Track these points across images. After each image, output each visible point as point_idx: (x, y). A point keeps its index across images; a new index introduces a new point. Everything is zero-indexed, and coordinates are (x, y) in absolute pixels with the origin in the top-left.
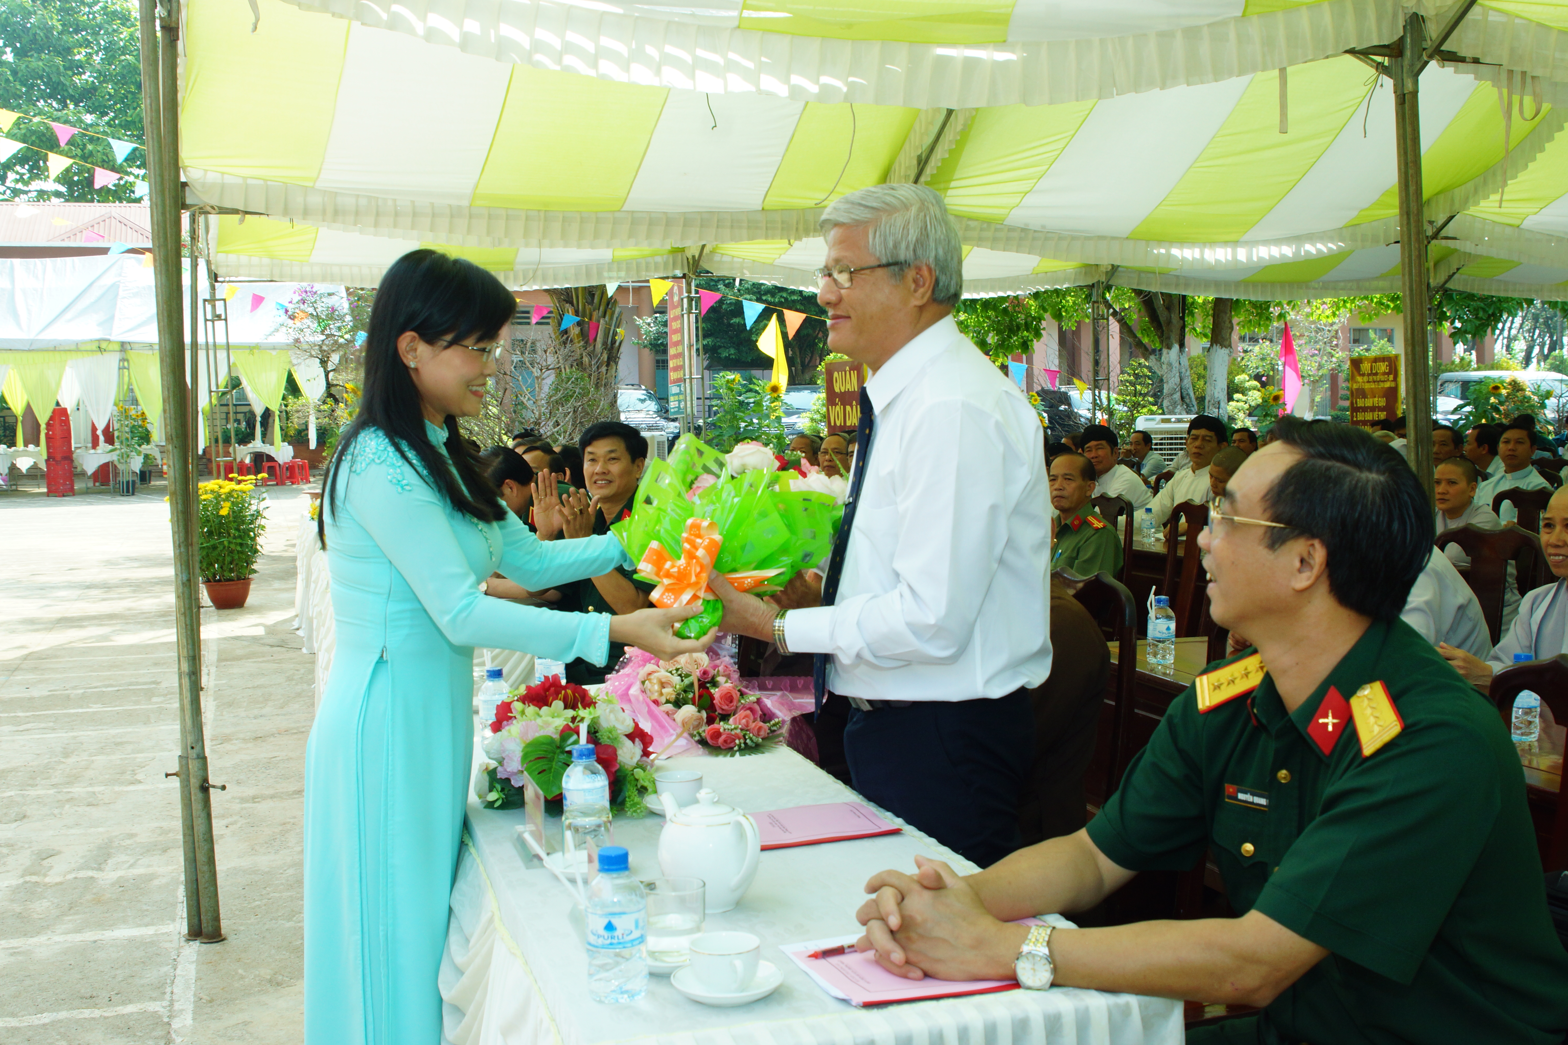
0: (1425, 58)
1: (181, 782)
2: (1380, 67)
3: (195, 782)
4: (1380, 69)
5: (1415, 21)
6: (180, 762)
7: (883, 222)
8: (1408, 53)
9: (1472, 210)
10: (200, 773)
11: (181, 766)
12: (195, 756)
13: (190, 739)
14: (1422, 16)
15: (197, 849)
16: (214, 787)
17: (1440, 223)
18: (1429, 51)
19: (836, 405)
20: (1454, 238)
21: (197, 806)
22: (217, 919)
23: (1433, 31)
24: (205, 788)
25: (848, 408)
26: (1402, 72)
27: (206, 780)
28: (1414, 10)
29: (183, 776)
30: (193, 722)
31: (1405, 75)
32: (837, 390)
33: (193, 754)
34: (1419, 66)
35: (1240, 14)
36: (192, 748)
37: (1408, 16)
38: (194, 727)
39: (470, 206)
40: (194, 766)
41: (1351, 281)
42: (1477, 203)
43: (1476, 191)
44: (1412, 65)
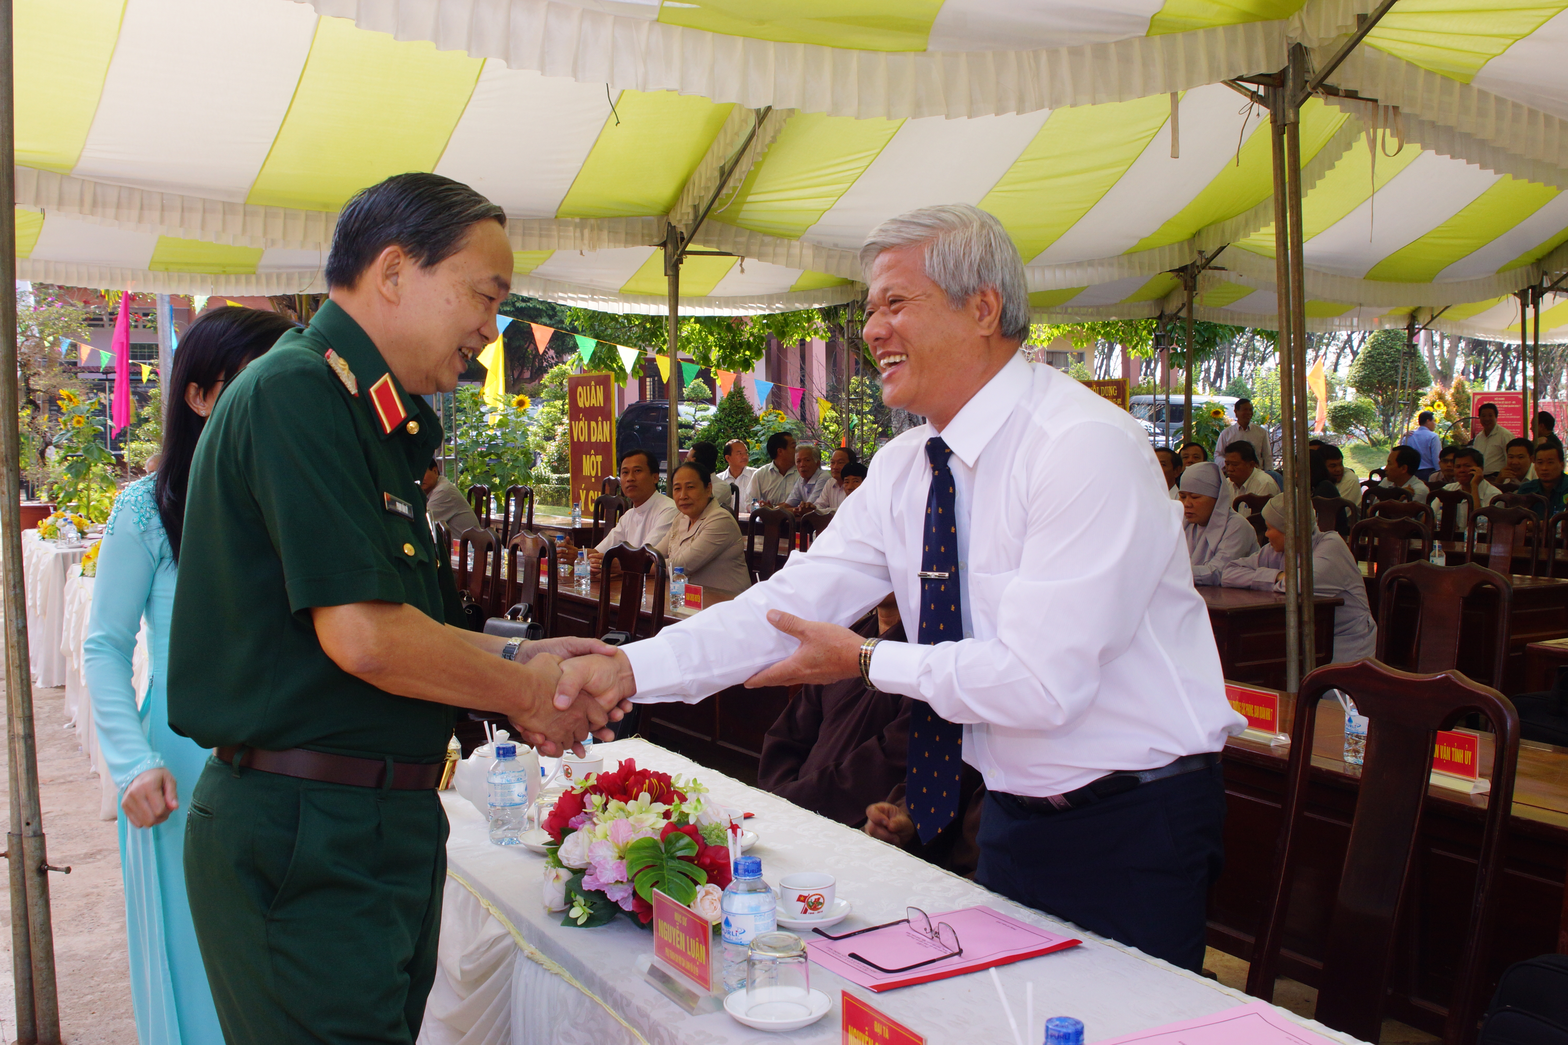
0: (1309, 90)
1: (11, 864)
2: (1254, 96)
3: (30, 864)
4: (1255, 99)
5: (1298, 52)
6: (10, 840)
7: (940, 240)
8: (1290, 84)
9: (1243, 242)
10: (38, 853)
11: (11, 846)
12: (31, 833)
13: (25, 814)
14: (1306, 48)
15: (32, 942)
16: (55, 869)
17: (1208, 255)
18: (1314, 83)
19: (580, 420)
20: (1223, 269)
21: (33, 893)
22: (56, 1023)
23: (1317, 63)
24: (43, 870)
25: (593, 424)
26: (1284, 102)
27: (43, 861)
28: (1298, 41)
29: (14, 857)
30: (29, 794)
31: (1286, 105)
32: (581, 405)
33: (28, 831)
34: (1302, 98)
35: (1144, 34)
36: (28, 824)
37: (1291, 47)
38: (30, 800)
39: (245, 204)
40: (29, 845)
41: (1091, 307)
42: (1247, 235)
43: (1247, 224)
44: (1294, 96)
